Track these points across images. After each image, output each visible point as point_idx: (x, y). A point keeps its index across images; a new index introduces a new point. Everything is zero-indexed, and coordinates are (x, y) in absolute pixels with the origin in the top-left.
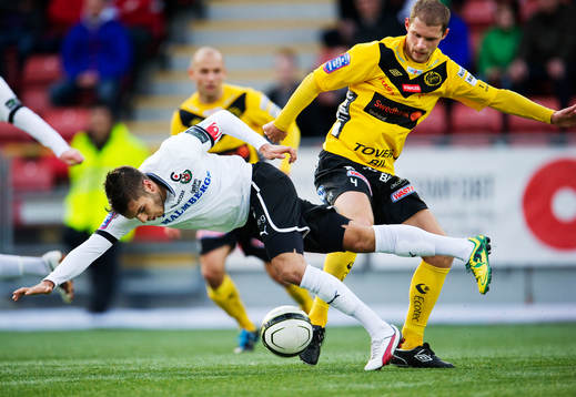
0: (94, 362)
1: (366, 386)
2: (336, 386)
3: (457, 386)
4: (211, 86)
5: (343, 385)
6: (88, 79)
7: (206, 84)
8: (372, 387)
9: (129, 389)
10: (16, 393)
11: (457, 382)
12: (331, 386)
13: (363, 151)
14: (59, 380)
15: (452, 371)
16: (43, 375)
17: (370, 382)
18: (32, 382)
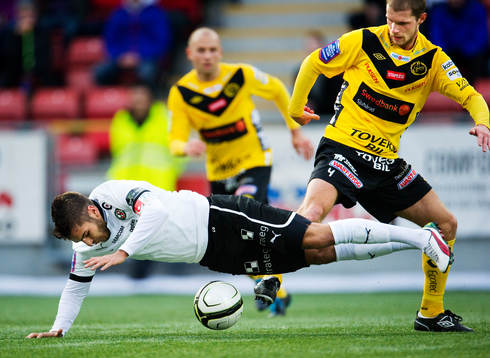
0: (135, 325)
1: (390, 349)
2: (362, 348)
3: (476, 348)
4: (208, 64)
5: (367, 347)
6: (129, 60)
7: (203, 62)
8: (396, 350)
9: (167, 351)
10: (61, 354)
11: (476, 344)
12: (357, 349)
13: (359, 136)
14: (102, 342)
15: (471, 335)
16: (86, 338)
17: (393, 345)
18: (77, 344)
